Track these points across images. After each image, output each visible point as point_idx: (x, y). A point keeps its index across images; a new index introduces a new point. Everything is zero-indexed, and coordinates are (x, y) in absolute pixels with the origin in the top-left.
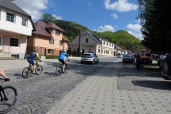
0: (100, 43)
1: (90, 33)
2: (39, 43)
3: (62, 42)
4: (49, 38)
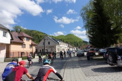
0: (58, 44)
1: (51, 38)
2: (15, 49)
3: (31, 46)
4: (22, 44)
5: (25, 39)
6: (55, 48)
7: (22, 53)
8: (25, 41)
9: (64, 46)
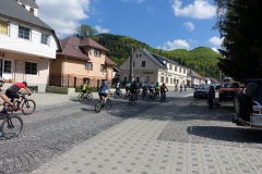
0: (165, 67)
1: (148, 53)
2: (69, 69)
3: (105, 67)
4: (85, 62)
5: (92, 51)
6: (156, 75)
7: (85, 80)
8: (92, 56)
9: (182, 74)
